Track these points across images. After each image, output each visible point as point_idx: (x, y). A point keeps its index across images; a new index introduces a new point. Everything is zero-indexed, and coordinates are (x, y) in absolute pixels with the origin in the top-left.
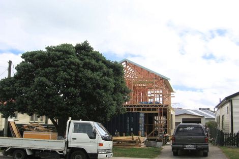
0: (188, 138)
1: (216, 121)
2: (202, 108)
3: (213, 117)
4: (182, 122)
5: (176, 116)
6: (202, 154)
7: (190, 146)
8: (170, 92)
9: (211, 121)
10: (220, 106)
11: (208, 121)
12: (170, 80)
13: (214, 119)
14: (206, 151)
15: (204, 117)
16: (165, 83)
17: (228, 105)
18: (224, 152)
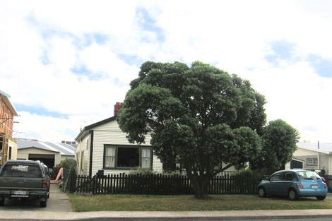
0: (19, 181)
1: (75, 159)
2: (66, 141)
3: (73, 153)
4: (27, 158)
5: (18, 150)
6: (39, 204)
7: (22, 193)
8: (12, 115)
9: (68, 158)
10: (80, 138)
11: (64, 159)
12: (10, 97)
13: (74, 156)
14: (44, 200)
15: (59, 152)
16: (3, 101)
17: (88, 137)
18: (71, 201)
